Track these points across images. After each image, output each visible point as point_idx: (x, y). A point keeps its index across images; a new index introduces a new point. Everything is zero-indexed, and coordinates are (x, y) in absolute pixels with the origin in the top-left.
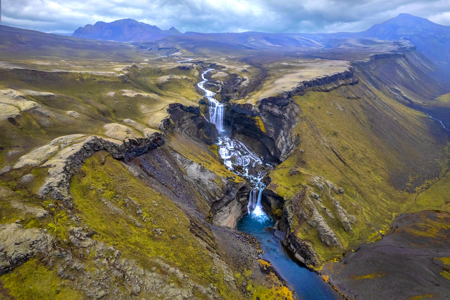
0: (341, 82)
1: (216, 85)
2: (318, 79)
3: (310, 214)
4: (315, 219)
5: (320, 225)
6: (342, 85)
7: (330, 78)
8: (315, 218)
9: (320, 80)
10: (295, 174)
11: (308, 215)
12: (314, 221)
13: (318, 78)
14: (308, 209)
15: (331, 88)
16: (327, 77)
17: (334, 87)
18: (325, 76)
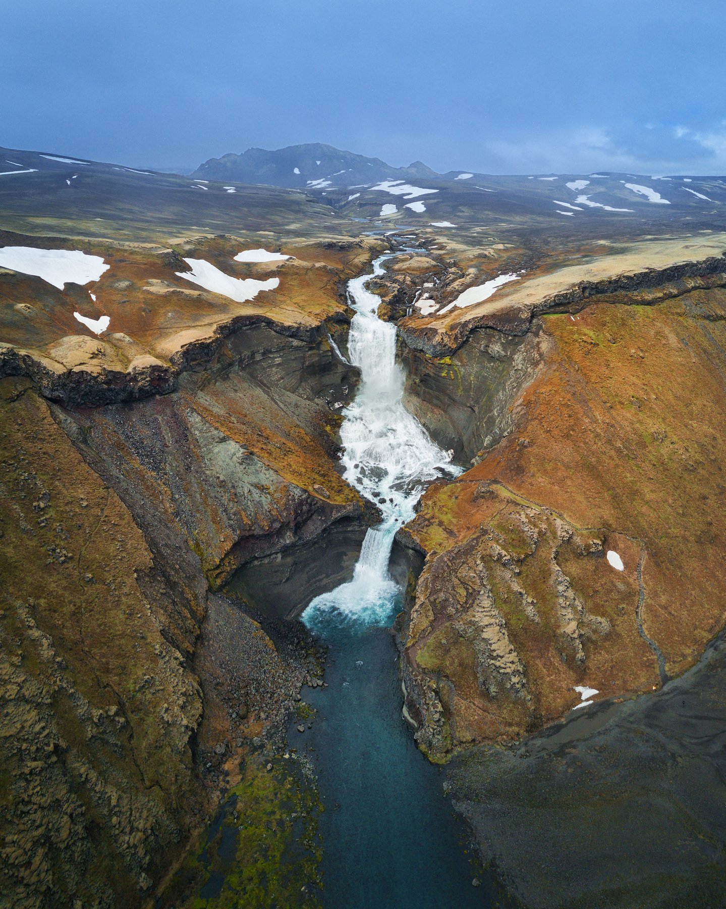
0: (691, 284)
1: (389, 285)
2: (624, 277)
3: (466, 603)
4: (473, 619)
5: (485, 635)
6: (695, 288)
7: (659, 273)
8: (474, 616)
9: (628, 278)
10: (483, 497)
11: (459, 606)
12: (471, 622)
13: (626, 274)
14: (467, 589)
15: (661, 295)
16: (651, 272)
17: (671, 293)
18: (647, 271)
